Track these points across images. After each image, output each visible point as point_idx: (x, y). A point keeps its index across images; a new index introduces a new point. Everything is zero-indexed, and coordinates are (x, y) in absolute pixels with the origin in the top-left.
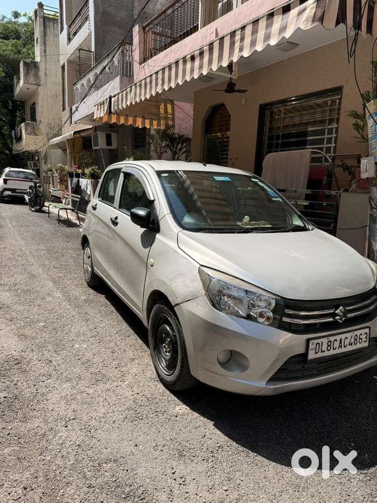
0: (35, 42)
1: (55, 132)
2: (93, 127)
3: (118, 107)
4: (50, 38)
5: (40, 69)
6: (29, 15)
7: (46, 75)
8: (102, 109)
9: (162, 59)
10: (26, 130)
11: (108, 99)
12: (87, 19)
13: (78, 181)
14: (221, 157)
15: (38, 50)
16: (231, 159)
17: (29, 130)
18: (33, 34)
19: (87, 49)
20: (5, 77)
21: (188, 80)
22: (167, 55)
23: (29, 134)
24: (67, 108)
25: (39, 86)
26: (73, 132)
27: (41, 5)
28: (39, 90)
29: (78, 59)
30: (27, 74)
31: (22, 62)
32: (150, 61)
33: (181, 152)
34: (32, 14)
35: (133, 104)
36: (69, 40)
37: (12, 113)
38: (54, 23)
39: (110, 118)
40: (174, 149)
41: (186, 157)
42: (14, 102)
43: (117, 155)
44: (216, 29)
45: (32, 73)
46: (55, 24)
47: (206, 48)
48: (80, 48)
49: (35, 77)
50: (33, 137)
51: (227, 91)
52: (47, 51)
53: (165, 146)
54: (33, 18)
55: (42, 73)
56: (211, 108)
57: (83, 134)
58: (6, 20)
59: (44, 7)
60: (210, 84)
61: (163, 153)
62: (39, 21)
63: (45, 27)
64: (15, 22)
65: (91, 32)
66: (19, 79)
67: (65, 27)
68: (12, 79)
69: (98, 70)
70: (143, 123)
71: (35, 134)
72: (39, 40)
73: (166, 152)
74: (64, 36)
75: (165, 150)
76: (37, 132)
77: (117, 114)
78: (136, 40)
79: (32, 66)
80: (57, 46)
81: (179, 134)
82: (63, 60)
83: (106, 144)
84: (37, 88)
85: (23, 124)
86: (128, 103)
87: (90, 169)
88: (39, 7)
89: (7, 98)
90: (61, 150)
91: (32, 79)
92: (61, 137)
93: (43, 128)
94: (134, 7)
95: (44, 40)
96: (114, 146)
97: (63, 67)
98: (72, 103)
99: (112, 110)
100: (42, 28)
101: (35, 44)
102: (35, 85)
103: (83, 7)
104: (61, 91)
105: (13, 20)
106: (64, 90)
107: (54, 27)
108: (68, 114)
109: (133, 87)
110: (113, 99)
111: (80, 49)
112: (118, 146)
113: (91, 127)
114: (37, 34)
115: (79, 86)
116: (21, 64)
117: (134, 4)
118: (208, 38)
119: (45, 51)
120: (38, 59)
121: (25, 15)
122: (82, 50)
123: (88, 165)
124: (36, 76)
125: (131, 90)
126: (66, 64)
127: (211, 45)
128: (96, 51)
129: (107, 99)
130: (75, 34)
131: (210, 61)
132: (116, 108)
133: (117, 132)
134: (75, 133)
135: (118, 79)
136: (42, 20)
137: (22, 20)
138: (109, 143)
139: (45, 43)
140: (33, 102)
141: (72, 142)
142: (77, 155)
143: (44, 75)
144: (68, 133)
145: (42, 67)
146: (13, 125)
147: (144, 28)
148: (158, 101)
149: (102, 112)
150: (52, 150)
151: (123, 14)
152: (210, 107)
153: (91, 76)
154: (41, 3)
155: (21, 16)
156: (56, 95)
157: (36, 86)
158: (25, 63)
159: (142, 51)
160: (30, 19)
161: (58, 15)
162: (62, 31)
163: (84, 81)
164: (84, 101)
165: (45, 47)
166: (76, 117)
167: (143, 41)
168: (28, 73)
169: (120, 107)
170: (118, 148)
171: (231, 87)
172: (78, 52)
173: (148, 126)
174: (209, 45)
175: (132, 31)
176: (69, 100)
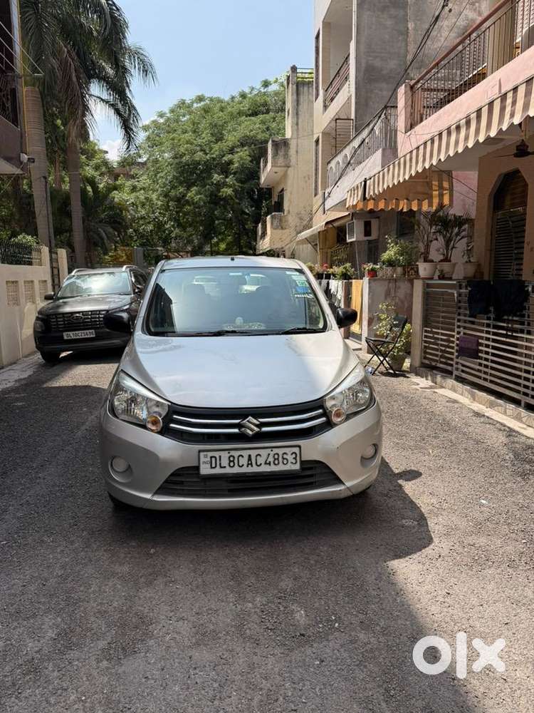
0: (286, 113)
1: (305, 223)
2: (349, 214)
3: (374, 191)
4: (303, 107)
5: (291, 147)
6: (281, 81)
7: (297, 152)
8: (356, 195)
9: (432, 124)
10: (272, 224)
11: (363, 183)
12: (346, 79)
13: (328, 284)
14: (515, 240)
15: (288, 123)
16: (528, 244)
17: (276, 222)
18: (284, 103)
19: (346, 118)
20: (251, 161)
21: (451, 155)
22: (438, 119)
23: (275, 229)
24: (320, 193)
25: (288, 167)
26: (324, 223)
27: (294, 69)
28: (289, 172)
29: (334, 132)
30: (275, 155)
31: (270, 142)
32: (418, 128)
33: (459, 237)
34: (283, 79)
35: (391, 186)
36: (326, 107)
37: (257, 204)
38: (309, 87)
39: (366, 205)
40: (448, 235)
41: (467, 243)
42: (260, 190)
43: (378, 246)
44: (500, 80)
45: (281, 153)
46: (310, 89)
47: (474, 116)
48: (337, 117)
49: (285, 158)
50: (280, 231)
51: (516, 155)
52: (300, 123)
53: (434, 232)
54: (285, 83)
55: (292, 151)
56: (502, 176)
57: (336, 224)
58: (255, 92)
59: (298, 71)
60: (500, 146)
61: (431, 241)
62: (292, 88)
63: (298, 94)
64: (265, 92)
65: (351, 95)
66: (266, 162)
67: (321, 92)
68: (259, 163)
69: (356, 143)
70: (410, 205)
71: (282, 228)
72: (290, 112)
73: (437, 239)
74: (319, 103)
75: (434, 237)
76: (284, 225)
77: (373, 199)
78: (401, 103)
79: (282, 145)
80: (311, 115)
81: (455, 215)
82: (318, 133)
83: (363, 234)
84: (286, 171)
85: (269, 217)
86: (385, 187)
87: (342, 267)
88: (293, 72)
89: (252, 186)
90: (310, 245)
91: (281, 160)
92: (311, 230)
93: (292, 220)
94: (407, 51)
95: (297, 110)
96: (374, 236)
97: (317, 141)
98: (325, 186)
99: (367, 196)
100: (295, 97)
101: (286, 116)
102: (284, 167)
103: (343, 65)
104: (314, 172)
105: (263, 91)
106: (316, 170)
107: (308, 91)
108: (321, 201)
109: (391, 167)
110: (368, 182)
111: (337, 119)
112: (379, 236)
113: (347, 213)
114: (289, 105)
115: (333, 164)
116: (270, 145)
117: (409, 47)
118: (489, 93)
119: (297, 124)
120: (288, 134)
121: (276, 82)
122: (339, 119)
123: (341, 262)
124: (286, 156)
125: (389, 170)
126: (320, 137)
127: (479, 112)
128: (356, 117)
129: (361, 183)
130: (332, 99)
131: (477, 131)
132: (372, 193)
133: (378, 218)
134: (327, 223)
135: (379, 152)
136: (295, 87)
137: (274, 88)
138: (367, 233)
139: (297, 114)
140: (280, 189)
141: (323, 235)
142: (329, 250)
143: (295, 153)
144: (319, 224)
145: (293, 144)
146: (258, 218)
147: (412, 87)
148: (427, 177)
149: (355, 199)
150: (301, 246)
151: (393, 64)
152: (500, 175)
153: (348, 151)
154: (294, 66)
155: (271, 84)
156: (309, 175)
157: (286, 168)
158: (273, 141)
159: (409, 114)
160: (282, 85)
161: (314, 75)
162: (316, 98)
163: (339, 158)
164: (338, 184)
165: (298, 118)
166: (329, 204)
167: (410, 102)
168: (277, 153)
169: (376, 192)
170: (378, 239)
171: (522, 151)
172: (334, 123)
173: (415, 208)
174: (477, 111)
175: (397, 93)
176: (323, 181)
